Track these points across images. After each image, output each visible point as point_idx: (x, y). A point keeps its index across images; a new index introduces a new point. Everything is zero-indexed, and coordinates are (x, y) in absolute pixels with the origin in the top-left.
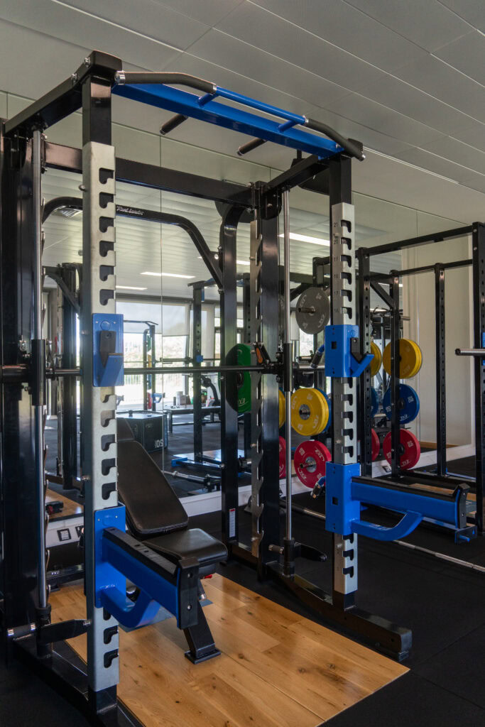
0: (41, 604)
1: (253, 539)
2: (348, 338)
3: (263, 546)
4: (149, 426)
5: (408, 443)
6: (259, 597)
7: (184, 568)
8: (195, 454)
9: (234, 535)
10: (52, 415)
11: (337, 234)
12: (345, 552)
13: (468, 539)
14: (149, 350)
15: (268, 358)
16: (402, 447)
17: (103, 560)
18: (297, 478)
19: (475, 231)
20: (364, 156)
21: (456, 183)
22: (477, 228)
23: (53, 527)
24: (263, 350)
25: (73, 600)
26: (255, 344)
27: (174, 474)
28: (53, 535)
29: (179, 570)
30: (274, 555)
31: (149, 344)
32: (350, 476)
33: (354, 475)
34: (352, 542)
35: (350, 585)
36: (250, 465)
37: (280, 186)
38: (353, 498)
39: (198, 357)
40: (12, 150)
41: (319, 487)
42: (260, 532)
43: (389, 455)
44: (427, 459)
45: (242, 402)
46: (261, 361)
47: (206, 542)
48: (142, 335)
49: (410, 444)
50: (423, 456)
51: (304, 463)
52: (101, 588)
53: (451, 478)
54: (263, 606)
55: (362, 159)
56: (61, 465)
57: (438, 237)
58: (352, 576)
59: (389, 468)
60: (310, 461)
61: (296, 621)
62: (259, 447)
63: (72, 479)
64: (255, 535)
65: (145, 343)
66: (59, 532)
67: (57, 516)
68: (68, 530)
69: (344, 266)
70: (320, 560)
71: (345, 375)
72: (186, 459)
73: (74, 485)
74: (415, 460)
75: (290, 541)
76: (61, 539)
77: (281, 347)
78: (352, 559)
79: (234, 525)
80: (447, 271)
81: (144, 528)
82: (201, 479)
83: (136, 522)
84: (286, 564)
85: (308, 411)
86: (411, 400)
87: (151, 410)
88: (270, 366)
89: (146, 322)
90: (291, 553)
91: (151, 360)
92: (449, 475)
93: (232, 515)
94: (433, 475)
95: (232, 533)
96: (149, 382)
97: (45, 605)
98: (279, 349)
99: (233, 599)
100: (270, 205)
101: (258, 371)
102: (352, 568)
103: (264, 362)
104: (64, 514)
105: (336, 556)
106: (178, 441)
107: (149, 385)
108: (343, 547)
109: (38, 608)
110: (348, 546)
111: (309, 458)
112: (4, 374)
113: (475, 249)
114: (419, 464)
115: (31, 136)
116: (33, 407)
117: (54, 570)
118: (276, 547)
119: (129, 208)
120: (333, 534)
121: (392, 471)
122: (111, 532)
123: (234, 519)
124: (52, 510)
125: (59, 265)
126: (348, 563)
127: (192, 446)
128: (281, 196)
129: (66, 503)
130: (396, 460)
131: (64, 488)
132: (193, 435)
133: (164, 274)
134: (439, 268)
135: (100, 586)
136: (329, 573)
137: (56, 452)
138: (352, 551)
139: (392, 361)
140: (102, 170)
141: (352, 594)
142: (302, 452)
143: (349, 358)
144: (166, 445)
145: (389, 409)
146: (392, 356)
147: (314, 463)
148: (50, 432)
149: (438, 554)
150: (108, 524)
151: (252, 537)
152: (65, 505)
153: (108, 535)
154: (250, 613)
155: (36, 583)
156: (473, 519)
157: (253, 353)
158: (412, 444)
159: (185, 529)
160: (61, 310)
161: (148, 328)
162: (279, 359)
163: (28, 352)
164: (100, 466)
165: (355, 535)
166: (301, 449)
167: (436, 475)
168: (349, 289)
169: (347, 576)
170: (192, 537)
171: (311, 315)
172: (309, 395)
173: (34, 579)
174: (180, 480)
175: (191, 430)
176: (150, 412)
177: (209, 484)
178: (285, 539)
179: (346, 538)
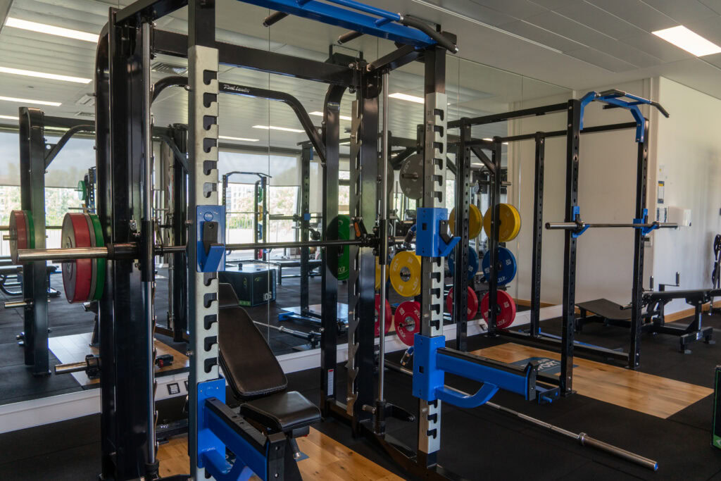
0: (150, 461)
1: (349, 399)
2: (437, 221)
3: (357, 406)
4: (258, 279)
5: (505, 304)
6: (351, 453)
7: (272, 442)
8: (302, 309)
9: (332, 394)
10: (164, 263)
11: (430, 122)
12: (429, 416)
13: (550, 400)
14: (260, 201)
15: (365, 232)
16: (498, 307)
17: (205, 426)
18: (397, 336)
19: (570, 108)
20: (457, 49)
21: (560, 52)
22: (572, 105)
23: (162, 382)
24: (361, 225)
25: (181, 452)
26: (353, 219)
27: (280, 329)
28: (163, 388)
29: (268, 444)
30: (367, 414)
31: (260, 195)
32: (436, 347)
33: (439, 347)
34: (436, 407)
35: (433, 445)
36: (347, 329)
37: (381, 68)
38: (438, 368)
39: (305, 215)
40: (123, 39)
41: (408, 356)
42: (355, 393)
43: (486, 314)
44: (522, 318)
45: (342, 270)
46: (359, 235)
47: (301, 404)
48: (254, 186)
49: (506, 305)
50: (518, 315)
51: (404, 322)
52: (203, 450)
53: (543, 338)
54: (356, 461)
55: (455, 52)
56: (172, 319)
57: (540, 111)
58: (435, 437)
59: (486, 326)
60: (409, 320)
61: (384, 476)
62: (356, 315)
63: (182, 333)
64: (351, 396)
65: (257, 195)
66: (169, 386)
67: (167, 369)
68: (177, 384)
69: (436, 152)
70: (408, 420)
71: (434, 254)
72: (293, 313)
73: (184, 337)
74: (511, 320)
75: (382, 403)
76: (170, 393)
77: (378, 221)
78: (435, 422)
79: (332, 384)
80: (547, 140)
81: (246, 391)
82: (305, 335)
83: (238, 385)
84: (377, 423)
85: (408, 273)
86: (508, 262)
87: (261, 260)
88: (367, 241)
89: (258, 174)
90: (383, 413)
91: (262, 211)
92: (542, 335)
93: (331, 375)
94: (526, 335)
95: (330, 392)
96: (260, 232)
97: (153, 461)
98: (376, 224)
99: (328, 454)
100: (370, 85)
101: (356, 244)
102: (435, 430)
103: (362, 236)
104: (175, 366)
105: (421, 419)
106: (286, 293)
107: (260, 235)
108: (428, 411)
109: (147, 464)
110: (432, 410)
111: (409, 317)
112: (116, 252)
113: (570, 125)
114: (514, 324)
115: (141, 26)
116: (143, 283)
117: (164, 424)
118: (370, 407)
119: (236, 86)
120: (419, 400)
121: (488, 329)
122: (212, 403)
123: (332, 379)
124: (162, 363)
125: (170, 126)
126: (432, 426)
127: (299, 300)
128: (381, 77)
129: (176, 356)
130: (493, 319)
131: (175, 341)
132: (300, 287)
133: (271, 127)
134: (539, 137)
135: (201, 450)
136: (415, 434)
137: (168, 303)
138: (436, 415)
139: (492, 225)
140: (206, 72)
141: (434, 454)
142: (402, 311)
143: (438, 239)
144: (274, 297)
145: (487, 270)
146: (492, 220)
147: (413, 322)
148: (161, 282)
149: (521, 415)
150: (210, 395)
151: (347, 397)
152: (175, 358)
153: (209, 405)
154: (342, 468)
155: (145, 438)
156: (557, 381)
157: (352, 227)
158: (508, 305)
159: (284, 391)
160: (172, 169)
161: (260, 179)
162: (376, 233)
163: (138, 231)
164: (203, 343)
165: (439, 402)
166: (402, 309)
167: (529, 334)
168: (440, 174)
169: (430, 438)
170: (290, 400)
171: (415, 181)
172: (410, 258)
173: (145, 434)
174: (284, 335)
175: (298, 283)
176: (260, 262)
177: (313, 340)
178: (377, 400)
179: (430, 403)
